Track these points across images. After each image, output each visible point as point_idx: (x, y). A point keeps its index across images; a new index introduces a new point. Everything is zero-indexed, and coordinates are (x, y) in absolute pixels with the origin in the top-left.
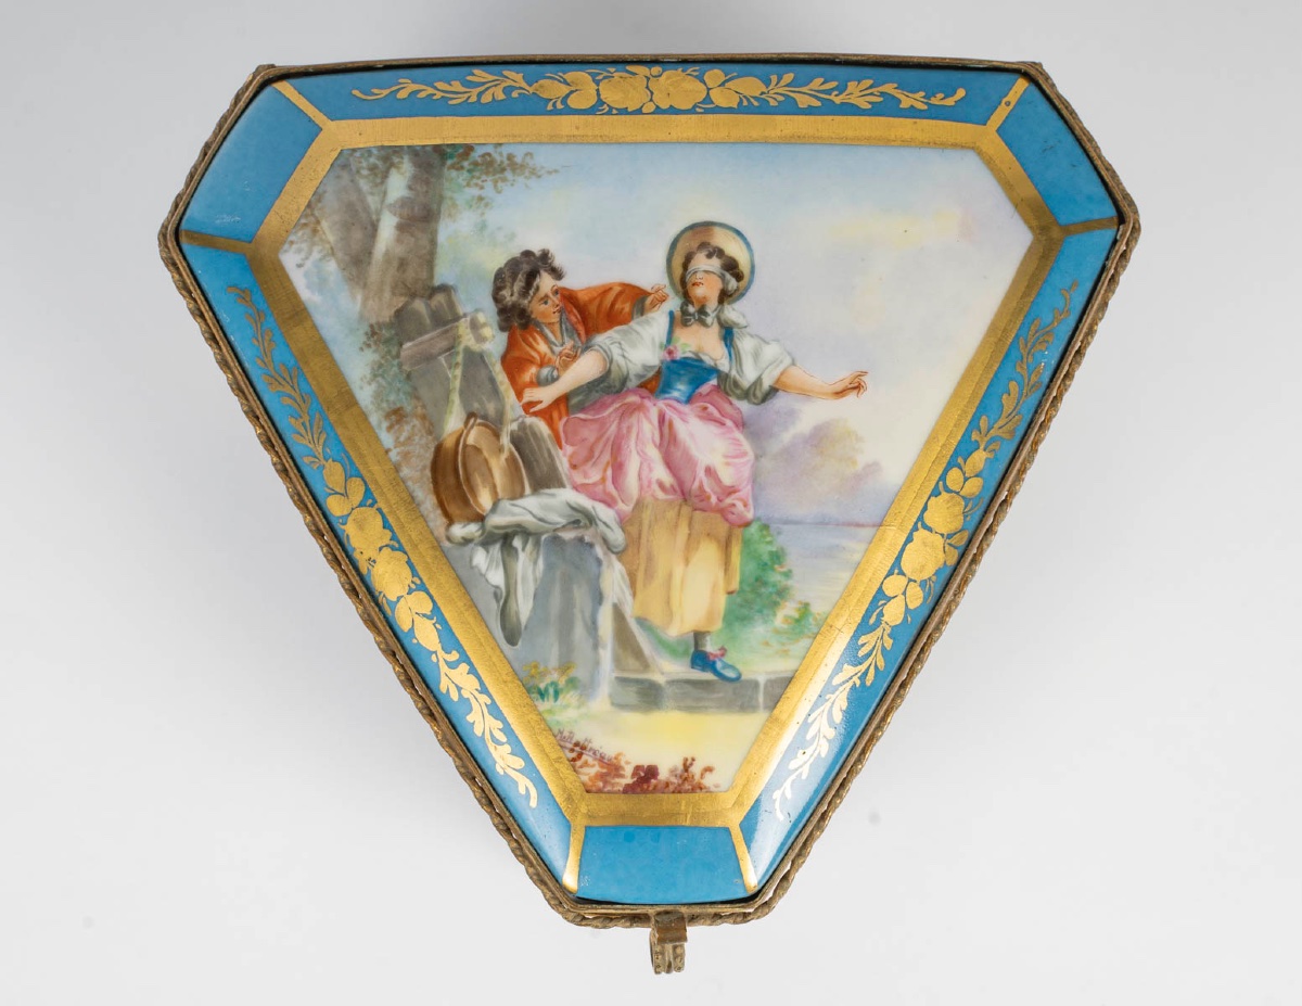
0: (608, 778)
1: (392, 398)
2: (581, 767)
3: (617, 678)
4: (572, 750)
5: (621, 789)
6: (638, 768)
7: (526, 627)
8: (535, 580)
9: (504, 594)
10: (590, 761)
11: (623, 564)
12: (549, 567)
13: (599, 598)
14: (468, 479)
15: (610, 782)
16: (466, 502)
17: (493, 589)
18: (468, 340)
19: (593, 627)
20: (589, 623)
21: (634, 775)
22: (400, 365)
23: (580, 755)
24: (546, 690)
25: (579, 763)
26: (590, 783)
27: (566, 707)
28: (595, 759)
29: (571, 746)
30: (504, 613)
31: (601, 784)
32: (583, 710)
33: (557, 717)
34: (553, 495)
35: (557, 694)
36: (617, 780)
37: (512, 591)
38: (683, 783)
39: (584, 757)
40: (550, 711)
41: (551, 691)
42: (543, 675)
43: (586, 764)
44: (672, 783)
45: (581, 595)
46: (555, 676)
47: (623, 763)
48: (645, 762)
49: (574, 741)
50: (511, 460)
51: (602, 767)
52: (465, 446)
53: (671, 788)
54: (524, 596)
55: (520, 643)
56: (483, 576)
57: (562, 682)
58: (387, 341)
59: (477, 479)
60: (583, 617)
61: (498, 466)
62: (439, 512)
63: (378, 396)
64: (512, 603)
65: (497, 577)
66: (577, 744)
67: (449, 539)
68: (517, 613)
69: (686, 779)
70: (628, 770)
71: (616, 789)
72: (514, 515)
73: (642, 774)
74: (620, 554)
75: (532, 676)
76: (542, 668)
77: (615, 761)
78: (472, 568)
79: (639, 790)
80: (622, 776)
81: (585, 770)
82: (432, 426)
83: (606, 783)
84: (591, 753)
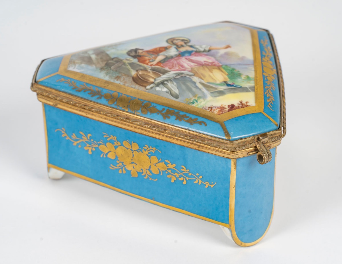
0: (222, 110)
1: (114, 75)
2: (214, 111)
3: (210, 93)
4: (209, 109)
5: (227, 111)
6: (229, 106)
7: (179, 94)
8: (175, 86)
9: (169, 91)
10: (215, 109)
11: (196, 76)
12: (177, 83)
13: (195, 83)
14: (144, 79)
15: (223, 111)
16: (147, 82)
17: (165, 92)
18: (127, 62)
19: (197, 87)
20: (196, 87)
21: (229, 107)
22: (113, 70)
23: (212, 109)
24: (193, 102)
25: (212, 111)
26: (218, 113)
27: (201, 102)
28: (216, 108)
29: (208, 108)
30: (172, 94)
31: (221, 112)
32: (206, 101)
33: (200, 105)
34: (169, 74)
35: (197, 101)
36: (225, 110)
37: (171, 90)
38: (243, 106)
39: (213, 109)
40: (197, 105)
41: (195, 101)
42: (190, 99)
43: (214, 110)
44: (240, 106)
45: (189, 84)
46: (194, 98)
47: (224, 106)
48: (230, 104)
49: (208, 107)
50: (153, 73)
51: (219, 109)
52: (140, 75)
53: (240, 107)
54: (174, 89)
55: (180, 97)
56: (161, 91)
57: (196, 99)
58: (106, 69)
59: (147, 78)
60: (193, 87)
61: (151, 74)
62: (141, 87)
63: (111, 77)
64: (172, 92)
65: (165, 89)
66: (209, 107)
67: (147, 89)
68: (175, 93)
69: (243, 105)
70: (227, 107)
71: (226, 111)
72: (161, 79)
73: (231, 106)
74: (194, 75)
75: (188, 101)
76: (189, 99)
77: (222, 106)
78: (157, 91)
79: (232, 110)
80: (226, 108)
81: (215, 111)
82: (128, 75)
83: (222, 111)
84: (214, 107)
